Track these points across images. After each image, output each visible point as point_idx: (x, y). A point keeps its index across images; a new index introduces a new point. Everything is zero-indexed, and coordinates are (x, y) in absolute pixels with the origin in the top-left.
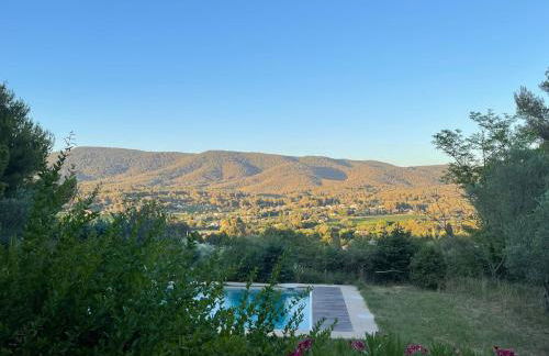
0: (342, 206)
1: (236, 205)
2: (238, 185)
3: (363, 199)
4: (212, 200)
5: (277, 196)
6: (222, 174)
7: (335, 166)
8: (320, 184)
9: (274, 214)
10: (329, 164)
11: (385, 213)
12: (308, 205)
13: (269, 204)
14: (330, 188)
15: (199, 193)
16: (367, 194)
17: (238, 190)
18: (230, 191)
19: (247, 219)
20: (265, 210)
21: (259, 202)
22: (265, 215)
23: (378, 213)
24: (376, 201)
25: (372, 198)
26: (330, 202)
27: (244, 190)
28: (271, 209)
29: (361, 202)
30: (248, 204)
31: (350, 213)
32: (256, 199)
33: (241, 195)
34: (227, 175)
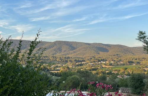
0: (107, 62)
1: (67, 61)
2: (68, 54)
3: (115, 59)
4: (58, 60)
5: (82, 58)
6: (62, 50)
7: (104, 47)
8: (99, 54)
9: (81, 65)
10: (102, 46)
11: (124, 65)
12: (94, 62)
13: (79, 61)
14: (102, 55)
15: (53, 57)
16: (117, 57)
17: (67, 56)
18: (65, 56)
19: (70, 67)
20: (77, 64)
21: (75, 60)
22: (78, 65)
23: (121, 65)
24: (120, 60)
25: (119, 59)
26: (103, 60)
27: (70, 56)
28: (80, 63)
29: (115, 61)
30: (71, 61)
31: (111, 65)
32: (74, 59)
33: (69, 58)
34: (63, 50)
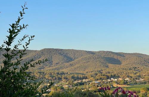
0: (120, 79)
1: (60, 79)
2: (61, 68)
3: (132, 75)
4: (47, 77)
5: (83, 74)
6: (52, 62)
7: (115, 57)
8: (107, 67)
9: (82, 84)
10: (112, 56)
11: (145, 83)
12: (101, 79)
13: (78, 78)
14: (112, 68)
15: (39, 72)
16: (135, 72)
17: (61, 71)
18: (56, 71)
19: (66, 87)
20: (76, 82)
21: (73, 77)
22: (77, 85)
23: (141, 83)
24: (140, 76)
25: (138, 74)
26: (114, 77)
27: (65, 70)
28: (80, 81)
29: (131, 77)
30: (67, 79)
31: (125, 83)
32: (71, 75)
33: (63, 73)
34: (54, 62)
